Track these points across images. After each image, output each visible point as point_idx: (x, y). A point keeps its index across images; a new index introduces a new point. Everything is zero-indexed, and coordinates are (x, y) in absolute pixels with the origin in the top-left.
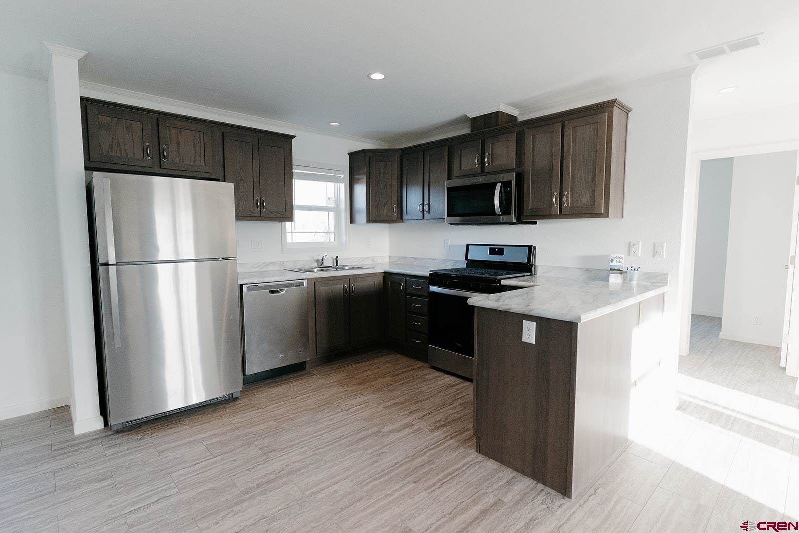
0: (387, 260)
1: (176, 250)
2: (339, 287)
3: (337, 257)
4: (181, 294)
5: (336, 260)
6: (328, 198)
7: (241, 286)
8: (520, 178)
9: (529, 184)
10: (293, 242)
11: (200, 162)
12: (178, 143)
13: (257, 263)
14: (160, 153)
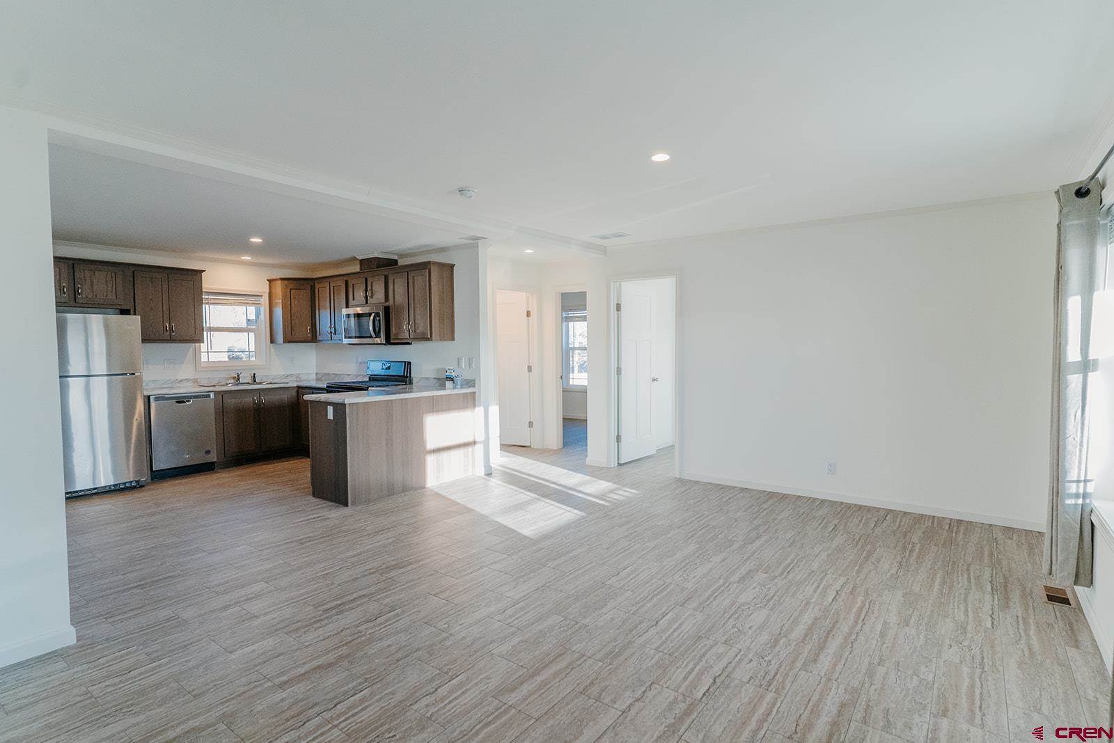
0: (314, 376)
1: (88, 368)
2: (248, 400)
3: (254, 374)
4: (92, 401)
5: (254, 377)
6: (249, 320)
7: (149, 397)
8: (387, 310)
9: (393, 316)
10: (210, 360)
11: (112, 296)
12: (92, 282)
13: (170, 380)
14: (75, 291)
